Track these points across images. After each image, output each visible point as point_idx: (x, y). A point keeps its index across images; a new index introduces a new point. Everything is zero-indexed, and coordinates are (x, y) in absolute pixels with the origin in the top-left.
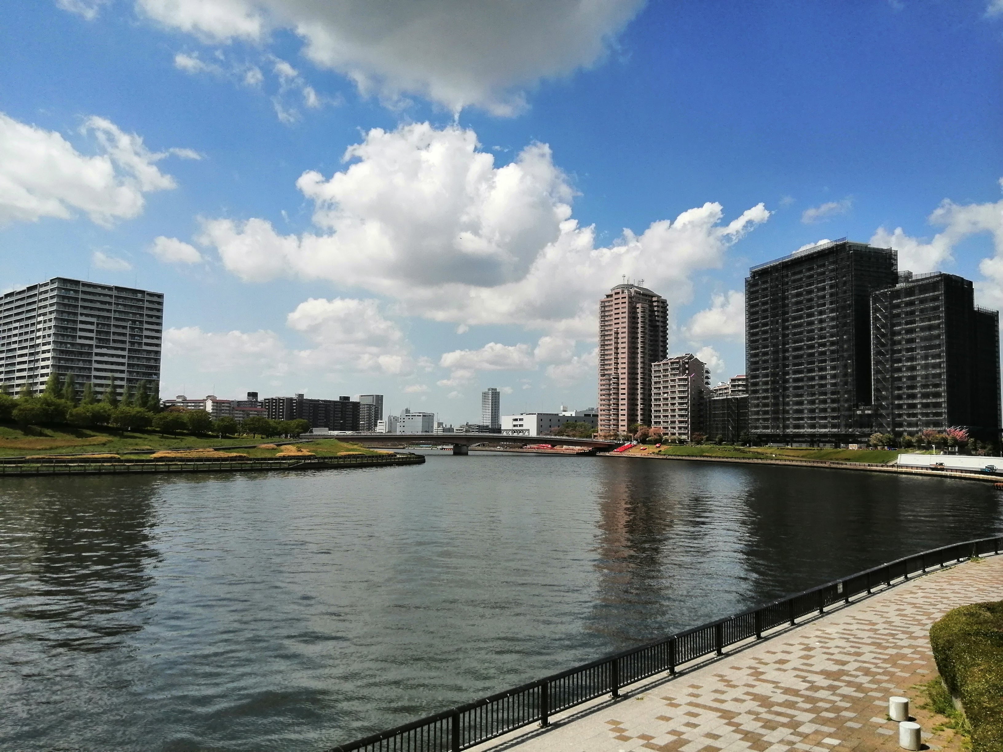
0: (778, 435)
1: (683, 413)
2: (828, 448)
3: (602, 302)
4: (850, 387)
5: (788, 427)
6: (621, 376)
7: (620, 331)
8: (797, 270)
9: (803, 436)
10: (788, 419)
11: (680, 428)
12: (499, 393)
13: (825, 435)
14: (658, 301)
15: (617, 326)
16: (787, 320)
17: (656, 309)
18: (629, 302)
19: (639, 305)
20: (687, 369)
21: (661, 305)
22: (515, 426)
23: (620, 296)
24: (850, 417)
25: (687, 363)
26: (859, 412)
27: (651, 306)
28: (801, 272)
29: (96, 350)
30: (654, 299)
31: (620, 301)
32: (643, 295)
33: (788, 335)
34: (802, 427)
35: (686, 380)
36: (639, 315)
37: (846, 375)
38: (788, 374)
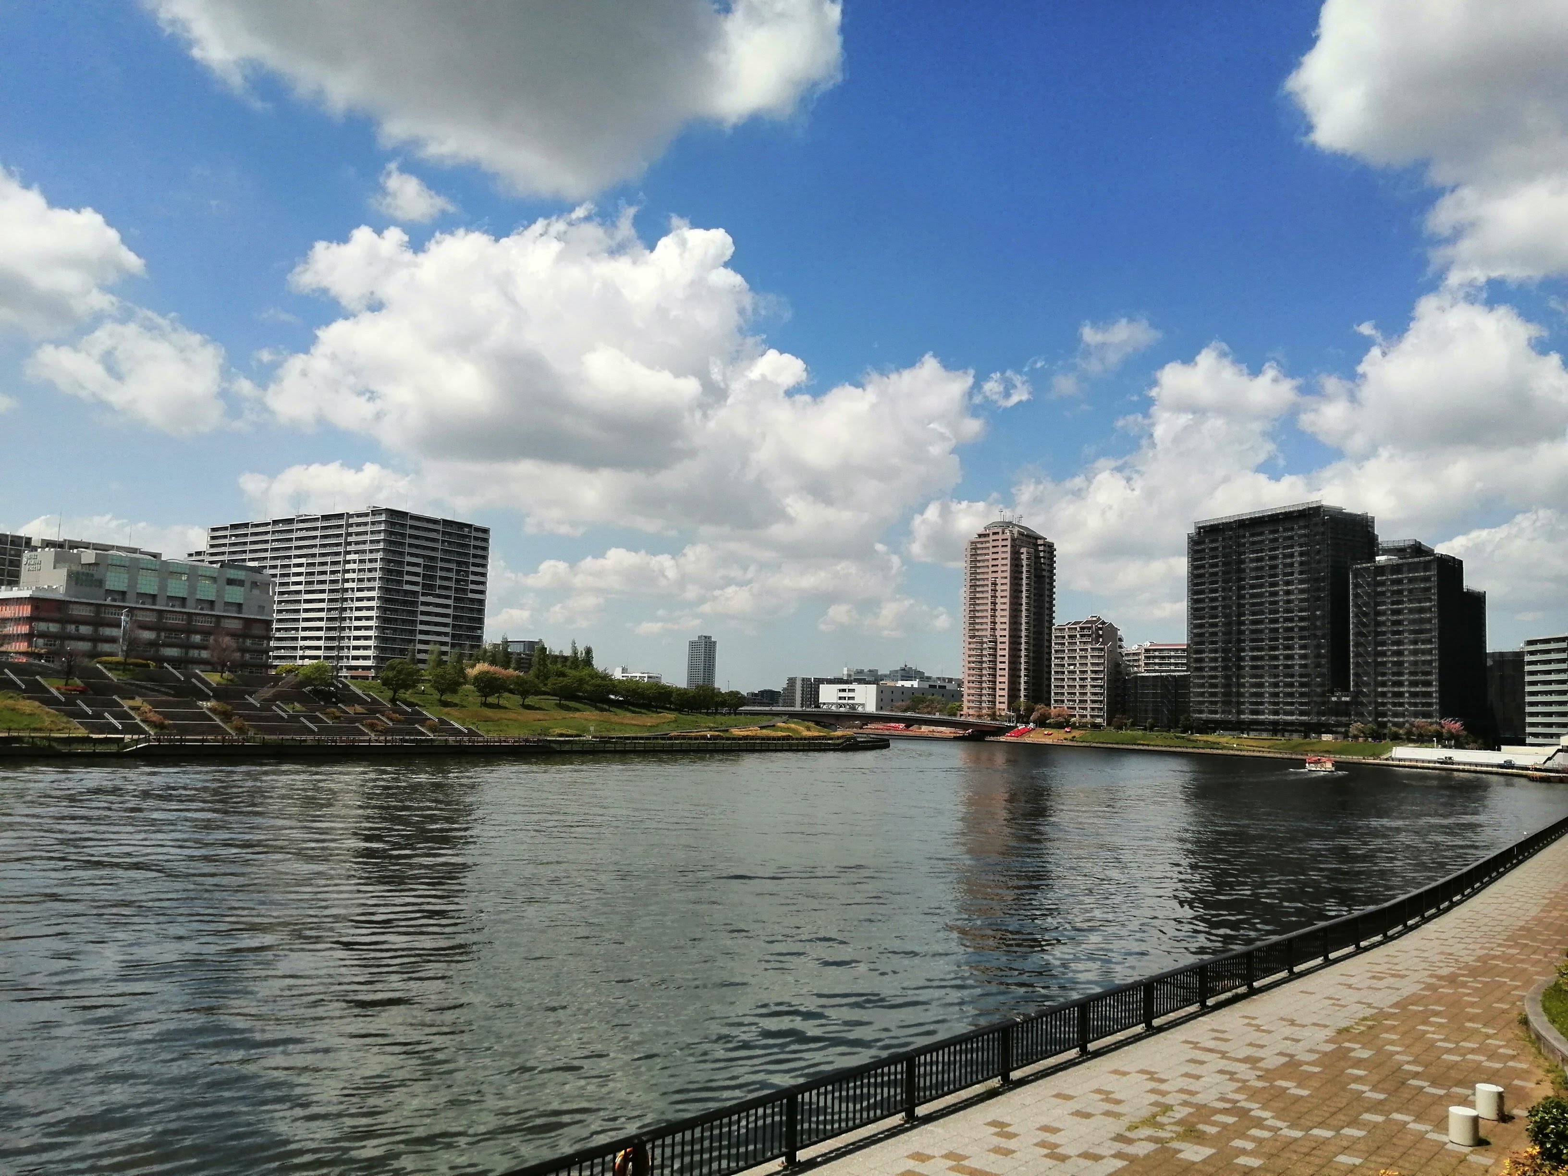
0: (1230, 722)
1: (1097, 690)
2: (1296, 738)
3: (972, 543)
4: (1325, 671)
5: (1243, 713)
6: (1000, 639)
7: (999, 581)
8: (1259, 530)
9: (1262, 723)
10: (1243, 703)
11: (1093, 709)
12: (715, 642)
13: (1292, 723)
14: (1044, 545)
15: (995, 575)
16: (1244, 588)
17: (1042, 554)
18: (1012, 546)
19: (1024, 550)
20: (1101, 636)
21: (1047, 549)
23: (1000, 537)
24: (1323, 703)
25: (1101, 629)
26: (1334, 699)
27: (1036, 551)
28: (1262, 534)
29: (422, 599)
30: (1040, 542)
31: (1000, 543)
32: (1027, 536)
33: (1244, 605)
34: (1262, 713)
35: (1102, 650)
36: (1024, 563)
37: (1318, 656)
38: (1244, 650)
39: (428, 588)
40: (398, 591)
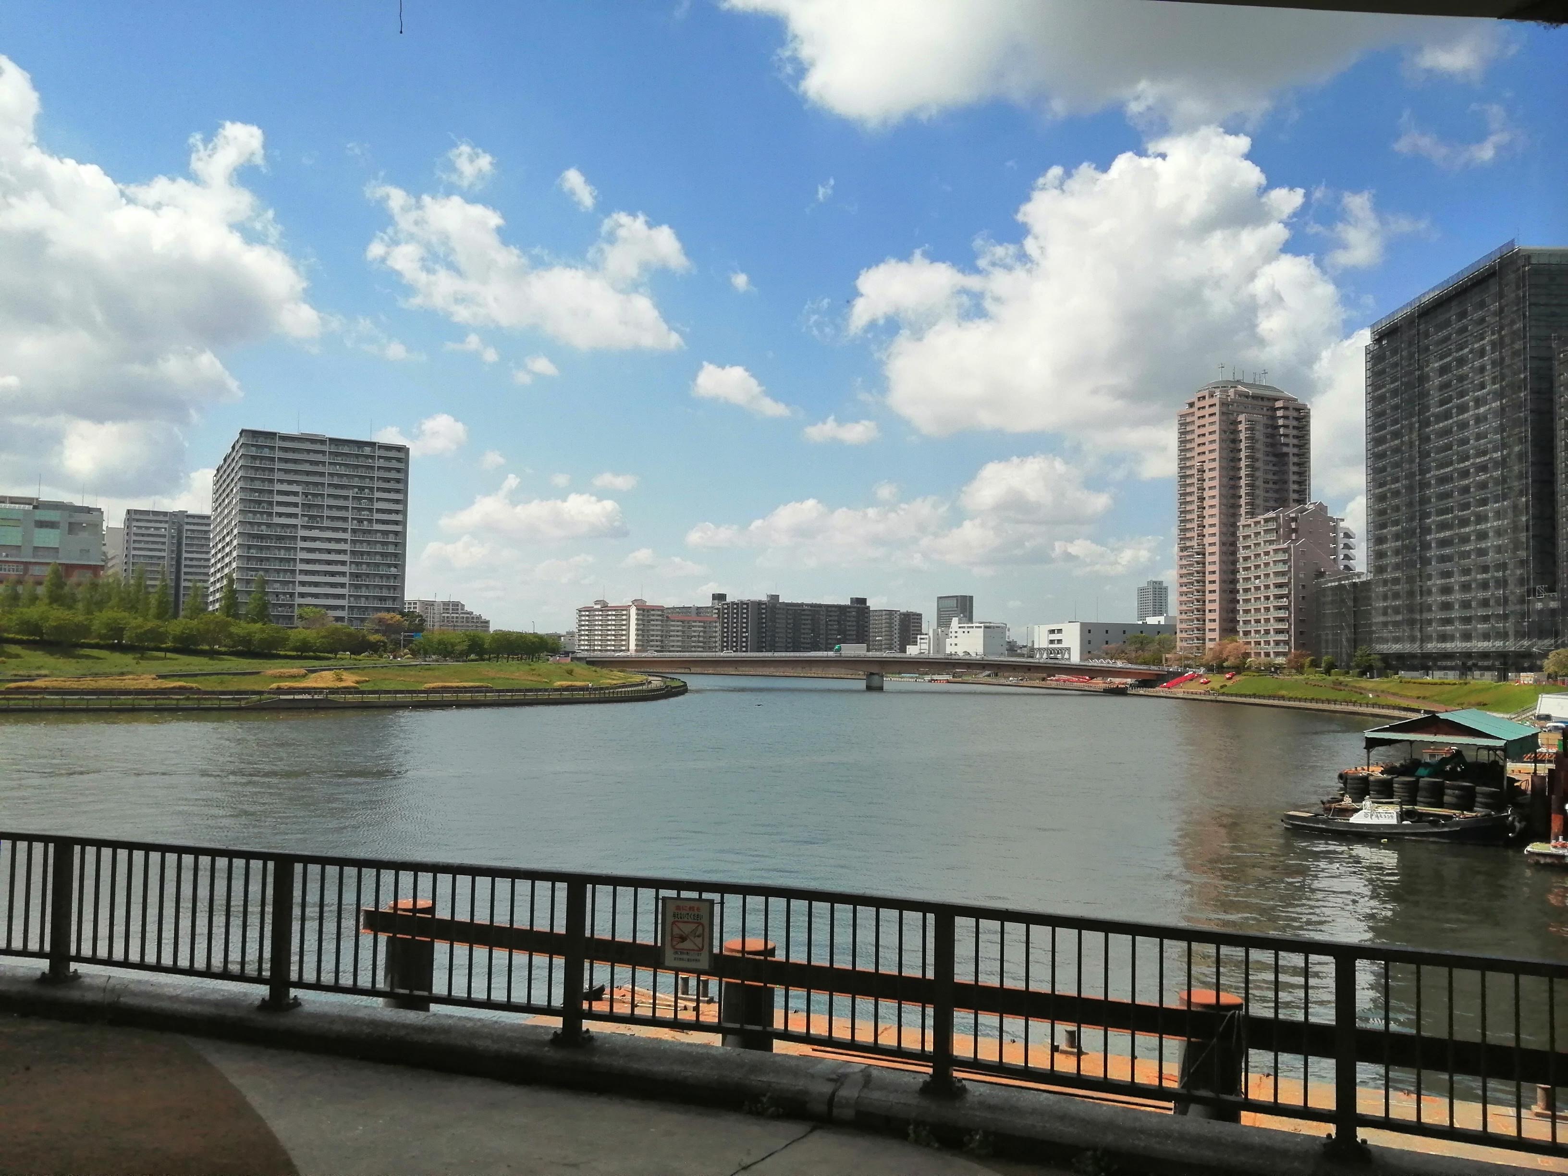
0: (1413, 656)
1: (1282, 614)
2: (1487, 679)
3: (1181, 416)
4: (1523, 554)
5: (1429, 639)
6: (1209, 550)
7: (1207, 466)
8: (1441, 318)
9: (1448, 656)
10: (1429, 622)
11: (1277, 643)
12: (1166, 588)
13: (1485, 655)
14: (1285, 408)
15: (1202, 458)
16: (1428, 424)
17: (1281, 422)
18: (1222, 413)
19: (1241, 418)
20: (1295, 531)
21: (1292, 413)
22: (1052, 642)
23: (1207, 402)
24: (1523, 615)
25: (1294, 519)
26: (1539, 606)
27: (1274, 418)
28: (1447, 323)
29: (302, 533)
30: (1279, 404)
31: (1207, 411)
32: (1255, 397)
33: (1428, 455)
34: (1452, 638)
35: (1285, 551)
36: (1242, 436)
37: (1515, 529)
38: (1429, 531)
39: (313, 522)
40: (269, 525)
